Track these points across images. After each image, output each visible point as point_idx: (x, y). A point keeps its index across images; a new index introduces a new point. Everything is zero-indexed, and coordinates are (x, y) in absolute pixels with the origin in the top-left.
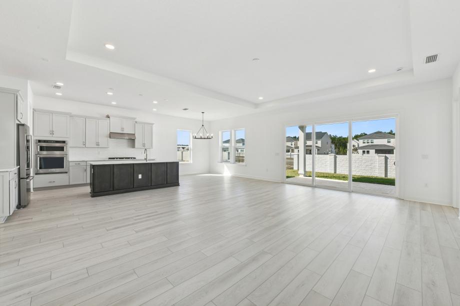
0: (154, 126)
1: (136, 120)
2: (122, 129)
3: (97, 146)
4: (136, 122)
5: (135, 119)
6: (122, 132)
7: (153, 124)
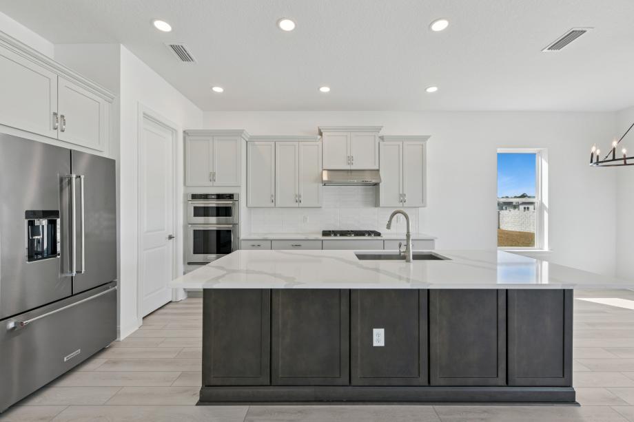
0: (428, 142)
1: (382, 133)
2: (350, 159)
3: (297, 205)
4: (382, 138)
5: (379, 129)
6: (348, 167)
7: (425, 138)
